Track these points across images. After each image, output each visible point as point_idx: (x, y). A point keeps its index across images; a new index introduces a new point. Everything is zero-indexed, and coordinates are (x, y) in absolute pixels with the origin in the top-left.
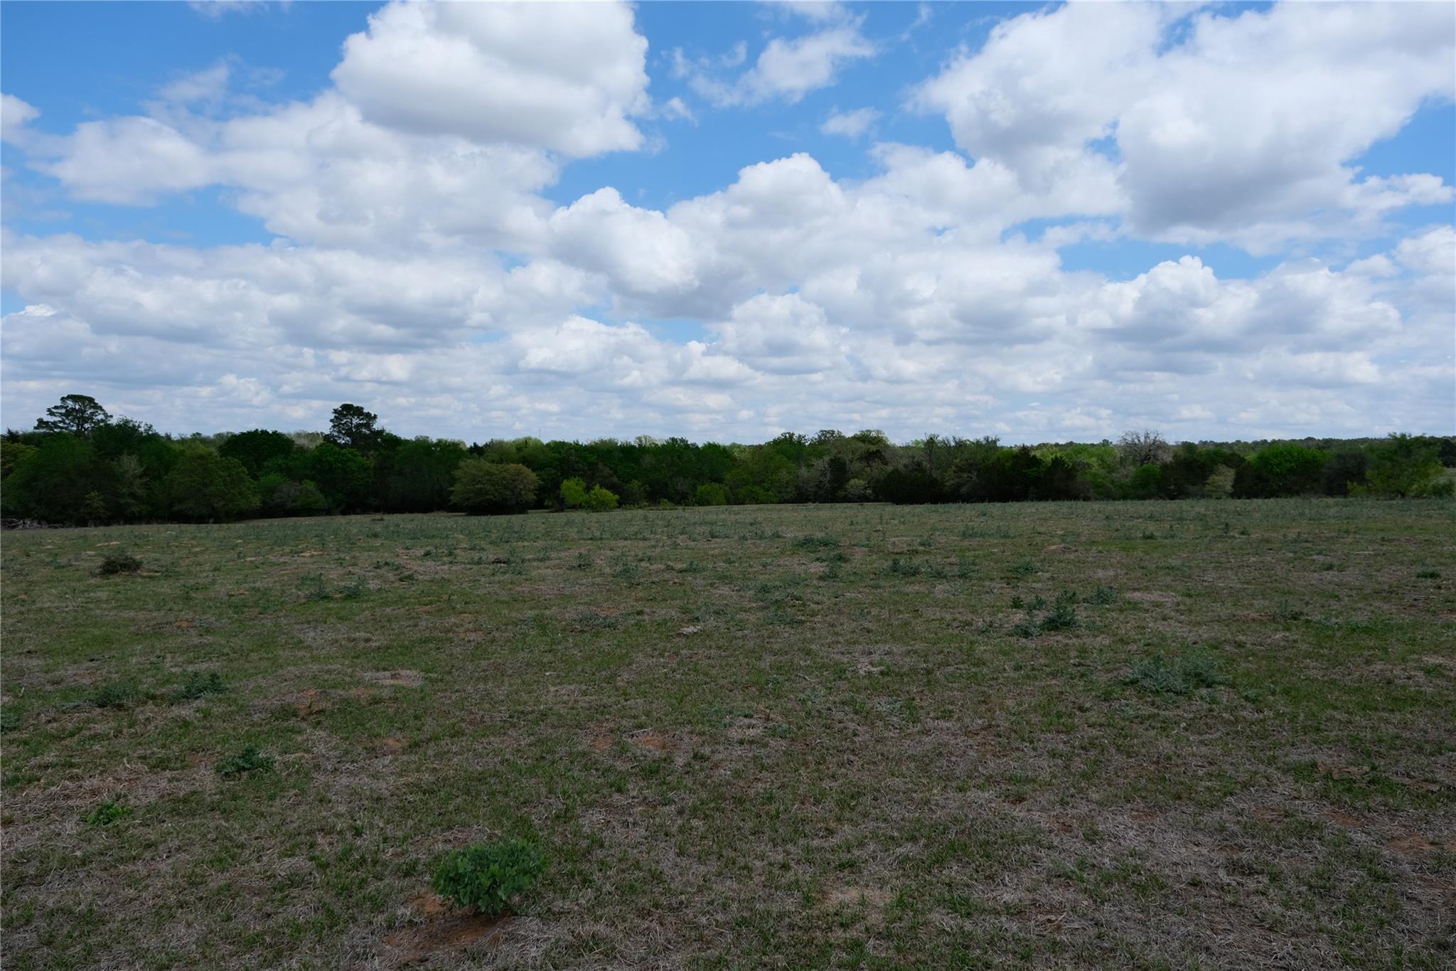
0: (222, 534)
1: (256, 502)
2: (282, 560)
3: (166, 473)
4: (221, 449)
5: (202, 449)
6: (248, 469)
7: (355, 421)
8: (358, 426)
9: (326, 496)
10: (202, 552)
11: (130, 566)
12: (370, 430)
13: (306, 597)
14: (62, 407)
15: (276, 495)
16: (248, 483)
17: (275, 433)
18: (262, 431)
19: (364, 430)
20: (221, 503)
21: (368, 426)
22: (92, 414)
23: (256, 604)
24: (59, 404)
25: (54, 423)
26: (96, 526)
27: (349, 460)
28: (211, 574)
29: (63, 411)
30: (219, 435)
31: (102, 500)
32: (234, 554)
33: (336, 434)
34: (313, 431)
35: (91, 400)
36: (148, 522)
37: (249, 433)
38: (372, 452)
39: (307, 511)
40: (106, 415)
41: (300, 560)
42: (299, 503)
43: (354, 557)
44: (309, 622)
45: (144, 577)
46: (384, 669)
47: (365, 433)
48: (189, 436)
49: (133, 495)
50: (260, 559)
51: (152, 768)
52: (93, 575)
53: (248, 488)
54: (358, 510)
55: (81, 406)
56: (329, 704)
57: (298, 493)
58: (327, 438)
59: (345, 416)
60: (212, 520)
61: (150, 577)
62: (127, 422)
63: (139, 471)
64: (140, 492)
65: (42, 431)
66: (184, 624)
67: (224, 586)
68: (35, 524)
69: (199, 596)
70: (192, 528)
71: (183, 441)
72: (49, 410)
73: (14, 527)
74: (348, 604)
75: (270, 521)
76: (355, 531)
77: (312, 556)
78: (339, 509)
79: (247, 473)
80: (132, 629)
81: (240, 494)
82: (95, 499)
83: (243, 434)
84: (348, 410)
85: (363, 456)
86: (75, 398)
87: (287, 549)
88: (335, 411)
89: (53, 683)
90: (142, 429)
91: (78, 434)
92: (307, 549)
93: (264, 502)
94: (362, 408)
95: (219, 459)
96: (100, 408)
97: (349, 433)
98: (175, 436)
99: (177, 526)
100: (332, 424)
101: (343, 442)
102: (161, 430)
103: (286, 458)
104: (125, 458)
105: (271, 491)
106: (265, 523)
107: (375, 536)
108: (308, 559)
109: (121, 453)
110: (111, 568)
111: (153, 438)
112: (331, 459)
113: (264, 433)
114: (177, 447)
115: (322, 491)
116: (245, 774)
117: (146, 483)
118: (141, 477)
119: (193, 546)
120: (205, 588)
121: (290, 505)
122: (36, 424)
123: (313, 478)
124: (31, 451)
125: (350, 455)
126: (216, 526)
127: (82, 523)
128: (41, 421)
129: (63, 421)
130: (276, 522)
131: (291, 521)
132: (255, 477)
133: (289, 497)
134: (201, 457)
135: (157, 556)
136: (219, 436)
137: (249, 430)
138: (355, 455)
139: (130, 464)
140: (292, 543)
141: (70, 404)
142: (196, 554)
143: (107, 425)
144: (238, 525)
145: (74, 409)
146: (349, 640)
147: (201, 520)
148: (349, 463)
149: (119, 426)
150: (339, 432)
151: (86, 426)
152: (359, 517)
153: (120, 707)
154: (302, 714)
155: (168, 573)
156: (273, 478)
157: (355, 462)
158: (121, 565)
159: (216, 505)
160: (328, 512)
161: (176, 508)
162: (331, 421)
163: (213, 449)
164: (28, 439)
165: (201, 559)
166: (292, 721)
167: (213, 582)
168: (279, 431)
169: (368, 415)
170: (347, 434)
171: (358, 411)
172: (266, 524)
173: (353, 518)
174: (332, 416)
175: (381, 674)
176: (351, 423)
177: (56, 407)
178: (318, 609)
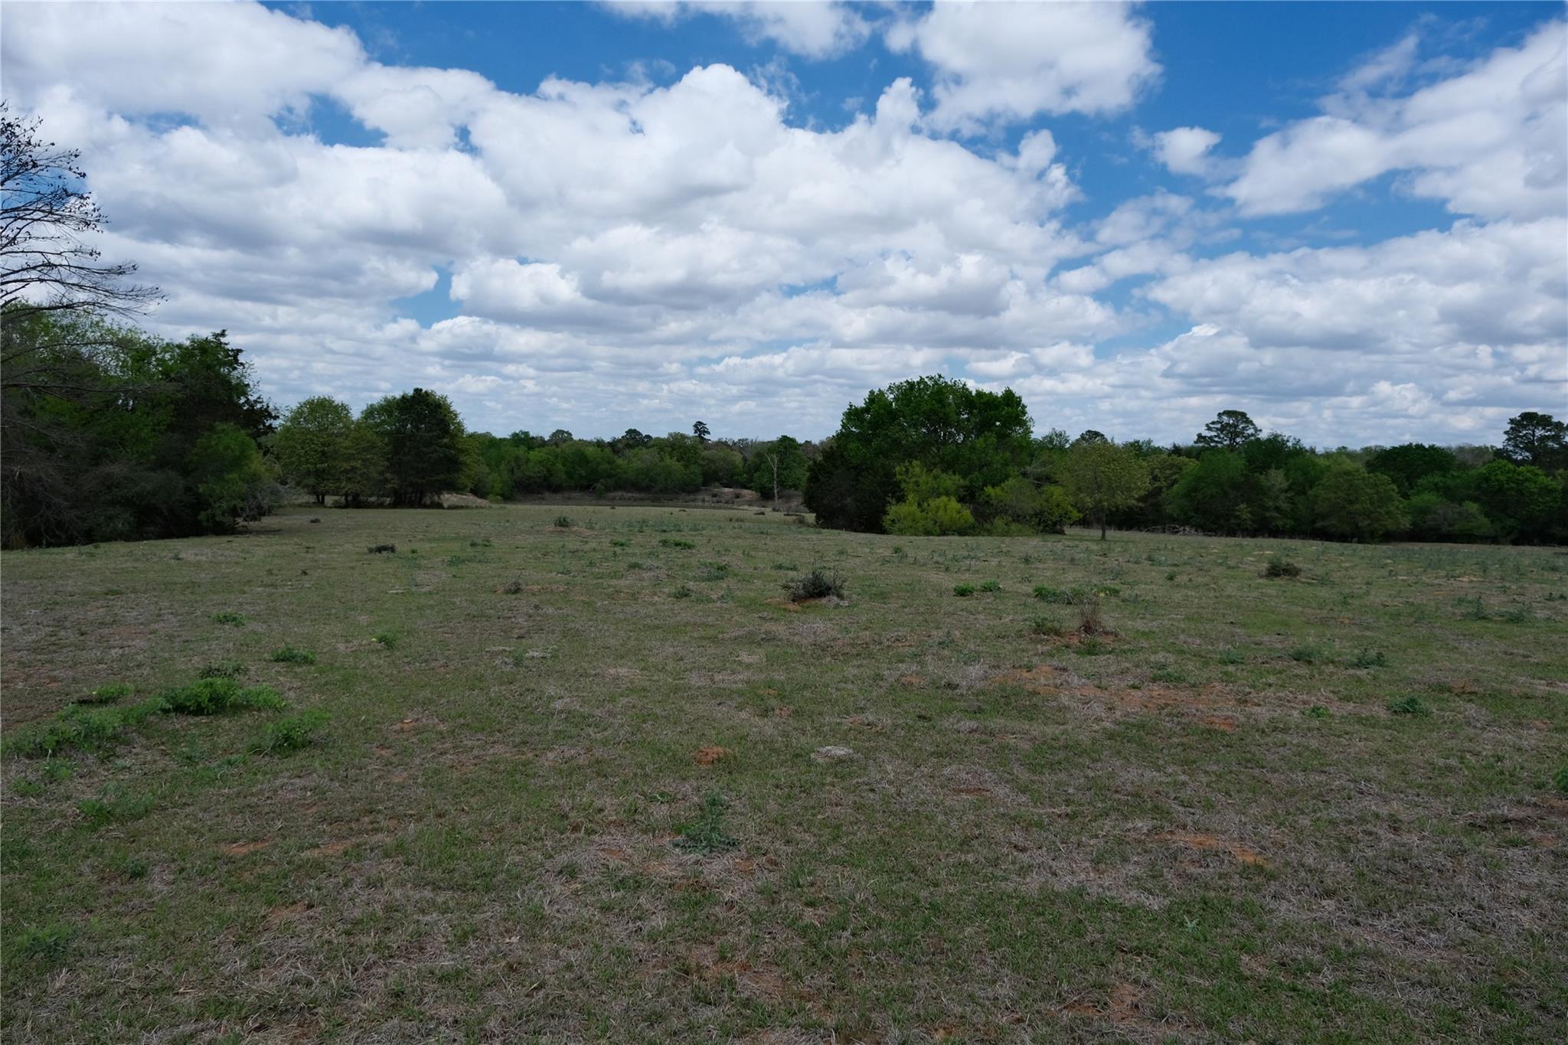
0: (1369, 554)
1: (1406, 523)
2: (1436, 581)
3: (1311, 488)
4: (1368, 464)
5: (1349, 465)
6: (1398, 487)
7: (1539, 432)
8: (1543, 439)
9: (1492, 522)
10: (1352, 567)
11: (1291, 572)
12: (1560, 444)
13: (1462, 615)
14: (1218, 422)
15: (1429, 517)
16: (1397, 503)
17: (1432, 447)
18: (1417, 446)
19: (1550, 444)
20: (1366, 523)
21: (1556, 438)
22: (1244, 428)
23: (1411, 615)
24: (1216, 419)
25: (1210, 438)
26: (1243, 537)
27: (1527, 480)
28: (1364, 587)
29: (1219, 426)
30: (1366, 449)
31: (1250, 513)
32: (1384, 572)
33: (1511, 448)
34: (1482, 444)
35: (1243, 415)
36: (1291, 537)
37: (1402, 448)
38: (1561, 471)
39: (1468, 537)
40: (1256, 430)
41: (1456, 584)
42: (1457, 527)
43: (1522, 587)
44: (1465, 635)
45: (1303, 583)
46: (1541, 679)
47: (1552, 448)
48: (1334, 450)
49: (1277, 509)
50: (1413, 579)
51: (1340, 699)
52: (1261, 577)
53: (1397, 508)
54: (1536, 541)
55: (1234, 422)
56: (1481, 689)
57: (1456, 516)
58: (1499, 453)
59: (1525, 427)
60: (1355, 540)
61: (1309, 584)
62: (1276, 436)
63: (1285, 485)
64: (1285, 506)
65: (1201, 445)
66: (1347, 621)
67: (1378, 597)
68: (1193, 531)
69: (1356, 602)
70: (1336, 545)
71: (1328, 455)
72: (1207, 425)
73: (1177, 532)
74: (1508, 627)
75: (1421, 545)
76: (1527, 562)
77: (1472, 581)
78: (1509, 538)
79: (1396, 490)
80: (1303, 619)
81: (1387, 513)
82: (1244, 511)
83: (1394, 448)
84: (1529, 419)
85: (1547, 475)
86: (1229, 413)
87: (1442, 573)
88: (1512, 421)
89: (1256, 644)
90: (1290, 444)
91: (1231, 448)
92: (1465, 574)
93: (1413, 524)
94: (1550, 417)
95: (1366, 475)
96: (1251, 423)
97: (1529, 447)
98: (1320, 450)
99: (1320, 542)
100: (1506, 437)
101: (1520, 458)
102: (1307, 443)
103: (1444, 476)
104: (1273, 472)
105: (1423, 511)
106: (1416, 546)
107: (1554, 569)
108: (1467, 582)
109: (1269, 467)
110: (1276, 571)
111: (1298, 452)
112: (1502, 478)
113: (1420, 447)
114: (1323, 462)
115: (1487, 515)
116: (1409, 716)
117: (1291, 498)
118: (1286, 491)
119: (1342, 561)
120: (1360, 597)
121: (1445, 529)
122: (1196, 438)
123: (1476, 500)
124: (1192, 465)
125: (1529, 475)
126: (1360, 546)
127: (1231, 533)
128: (1199, 436)
129: (1218, 436)
130: (1427, 546)
131: (1446, 547)
132: (1406, 496)
133: (1446, 519)
134: (1347, 473)
135: (1311, 567)
136: (1367, 451)
137: (1401, 444)
138: (1536, 474)
139: (1277, 478)
140: (1448, 568)
141: (1225, 419)
142: (1346, 569)
143: (1258, 439)
144: (1385, 547)
145: (1228, 424)
146: (1506, 653)
147: (1343, 538)
148: (1526, 484)
149: (1269, 440)
150: (1515, 446)
151: (1238, 440)
152: (1536, 549)
153: (1310, 662)
154: (1456, 691)
155: (1324, 581)
156: (1428, 498)
157: (1535, 483)
158: (1284, 570)
159: (1360, 524)
160: (1494, 540)
161: (1319, 524)
162: (1506, 433)
163: (1359, 465)
164: (1189, 452)
165: (1351, 573)
166: (1447, 695)
167: (1368, 593)
168: (1438, 444)
169: (1559, 425)
170: (1526, 449)
171: (1545, 421)
172: (1416, 548)
173: (1527, 549)
174: (1508, 427)
175: (1537, 682)
176: (1534, 435)
177: (1213, 423)
178: (1476, 626)
